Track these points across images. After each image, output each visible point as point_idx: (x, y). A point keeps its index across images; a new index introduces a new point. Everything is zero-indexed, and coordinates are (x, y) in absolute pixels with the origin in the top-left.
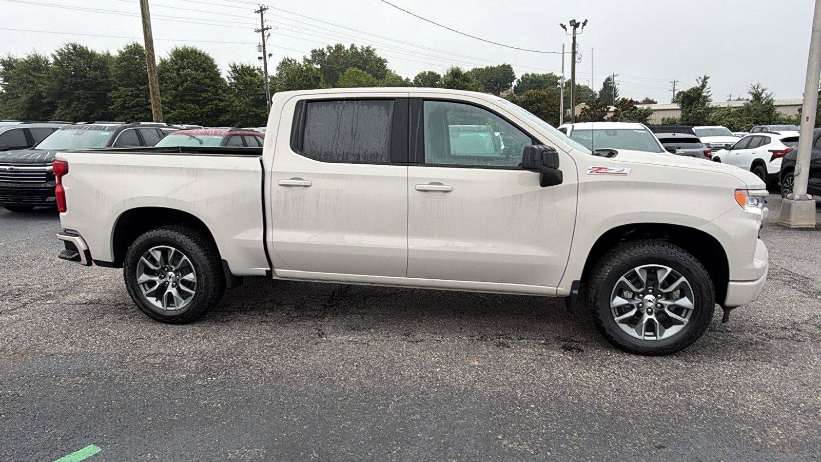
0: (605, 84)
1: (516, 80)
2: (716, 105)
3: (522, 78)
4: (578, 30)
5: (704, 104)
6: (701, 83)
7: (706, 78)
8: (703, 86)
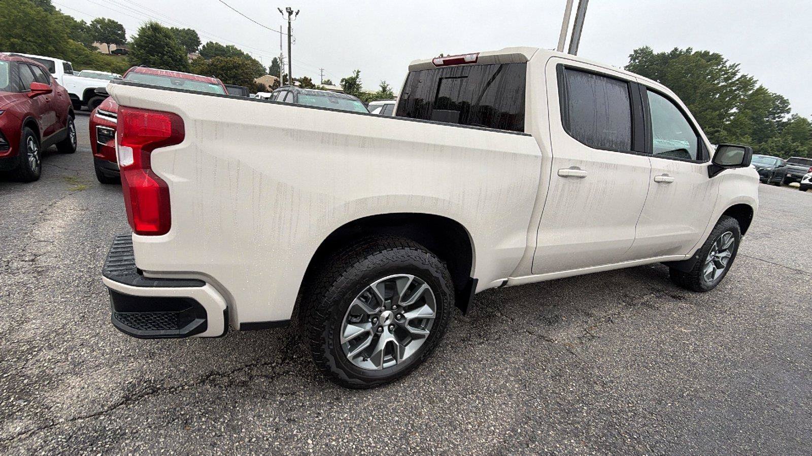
0: (273, 62)
1: (202, 45)
2: (364, 91)
3: (207, 44)
4: (293, 16)
5: (358, 89)
6: (356, 75)
7: (358, 72)
8: (357, 77)
